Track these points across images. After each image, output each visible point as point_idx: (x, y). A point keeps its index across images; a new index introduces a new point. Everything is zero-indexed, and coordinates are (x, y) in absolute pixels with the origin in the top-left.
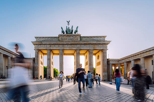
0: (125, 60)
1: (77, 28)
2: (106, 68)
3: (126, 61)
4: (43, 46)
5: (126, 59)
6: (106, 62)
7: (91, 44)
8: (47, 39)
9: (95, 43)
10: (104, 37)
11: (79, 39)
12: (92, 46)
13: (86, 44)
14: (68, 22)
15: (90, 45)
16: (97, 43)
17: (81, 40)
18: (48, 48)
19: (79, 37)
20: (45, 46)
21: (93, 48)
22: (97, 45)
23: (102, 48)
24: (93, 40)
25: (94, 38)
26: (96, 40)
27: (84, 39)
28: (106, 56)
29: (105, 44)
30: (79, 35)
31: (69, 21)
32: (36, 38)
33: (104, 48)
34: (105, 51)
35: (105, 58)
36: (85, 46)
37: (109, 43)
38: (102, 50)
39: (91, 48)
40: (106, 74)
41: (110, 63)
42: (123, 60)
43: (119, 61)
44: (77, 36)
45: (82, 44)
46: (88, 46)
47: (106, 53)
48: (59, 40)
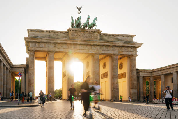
0: (162, 71)
1: (95, 19)
2: (136, 82)
3: (164, 73)
4: (43, 45)
5: (164, 69)
6: (135, 74)
7: (116, 46)
8: (48, 34)
9: (122, 45)
10: (132, 36)
11: (99, 38)
12: (117, 49)
13: (109, 46)
14: (79, 9)
15: (114, 48)
16: (124, 45)
17: (101, 39)
18: (51, 49)
19: (99, 34)
20: (47, 45)
21: (118, 52)
22: (124, 48)
23: (130, 53)
24: (119, 40)
25: (118, 37)
26: (122, 41)
27: (105, 38)
28: (135, 65)
29: (134, 47)
30: (99, 32)
31: (81, 8)
32: (29, 31)
33: (133, 53)
34: (134, 57)
35: (134, 69)
36: (106, 49)
37: (139, 47)
38: (130, 55)
39: (115, 53)
40: (136, 91)
41: (141, 75)
42: (159, 72)
43: (151, 72)
44: (96, 32)
45: (103, 45)
46: (111, 48)
47: (135, 60)
48: (69, 38)
